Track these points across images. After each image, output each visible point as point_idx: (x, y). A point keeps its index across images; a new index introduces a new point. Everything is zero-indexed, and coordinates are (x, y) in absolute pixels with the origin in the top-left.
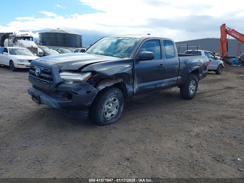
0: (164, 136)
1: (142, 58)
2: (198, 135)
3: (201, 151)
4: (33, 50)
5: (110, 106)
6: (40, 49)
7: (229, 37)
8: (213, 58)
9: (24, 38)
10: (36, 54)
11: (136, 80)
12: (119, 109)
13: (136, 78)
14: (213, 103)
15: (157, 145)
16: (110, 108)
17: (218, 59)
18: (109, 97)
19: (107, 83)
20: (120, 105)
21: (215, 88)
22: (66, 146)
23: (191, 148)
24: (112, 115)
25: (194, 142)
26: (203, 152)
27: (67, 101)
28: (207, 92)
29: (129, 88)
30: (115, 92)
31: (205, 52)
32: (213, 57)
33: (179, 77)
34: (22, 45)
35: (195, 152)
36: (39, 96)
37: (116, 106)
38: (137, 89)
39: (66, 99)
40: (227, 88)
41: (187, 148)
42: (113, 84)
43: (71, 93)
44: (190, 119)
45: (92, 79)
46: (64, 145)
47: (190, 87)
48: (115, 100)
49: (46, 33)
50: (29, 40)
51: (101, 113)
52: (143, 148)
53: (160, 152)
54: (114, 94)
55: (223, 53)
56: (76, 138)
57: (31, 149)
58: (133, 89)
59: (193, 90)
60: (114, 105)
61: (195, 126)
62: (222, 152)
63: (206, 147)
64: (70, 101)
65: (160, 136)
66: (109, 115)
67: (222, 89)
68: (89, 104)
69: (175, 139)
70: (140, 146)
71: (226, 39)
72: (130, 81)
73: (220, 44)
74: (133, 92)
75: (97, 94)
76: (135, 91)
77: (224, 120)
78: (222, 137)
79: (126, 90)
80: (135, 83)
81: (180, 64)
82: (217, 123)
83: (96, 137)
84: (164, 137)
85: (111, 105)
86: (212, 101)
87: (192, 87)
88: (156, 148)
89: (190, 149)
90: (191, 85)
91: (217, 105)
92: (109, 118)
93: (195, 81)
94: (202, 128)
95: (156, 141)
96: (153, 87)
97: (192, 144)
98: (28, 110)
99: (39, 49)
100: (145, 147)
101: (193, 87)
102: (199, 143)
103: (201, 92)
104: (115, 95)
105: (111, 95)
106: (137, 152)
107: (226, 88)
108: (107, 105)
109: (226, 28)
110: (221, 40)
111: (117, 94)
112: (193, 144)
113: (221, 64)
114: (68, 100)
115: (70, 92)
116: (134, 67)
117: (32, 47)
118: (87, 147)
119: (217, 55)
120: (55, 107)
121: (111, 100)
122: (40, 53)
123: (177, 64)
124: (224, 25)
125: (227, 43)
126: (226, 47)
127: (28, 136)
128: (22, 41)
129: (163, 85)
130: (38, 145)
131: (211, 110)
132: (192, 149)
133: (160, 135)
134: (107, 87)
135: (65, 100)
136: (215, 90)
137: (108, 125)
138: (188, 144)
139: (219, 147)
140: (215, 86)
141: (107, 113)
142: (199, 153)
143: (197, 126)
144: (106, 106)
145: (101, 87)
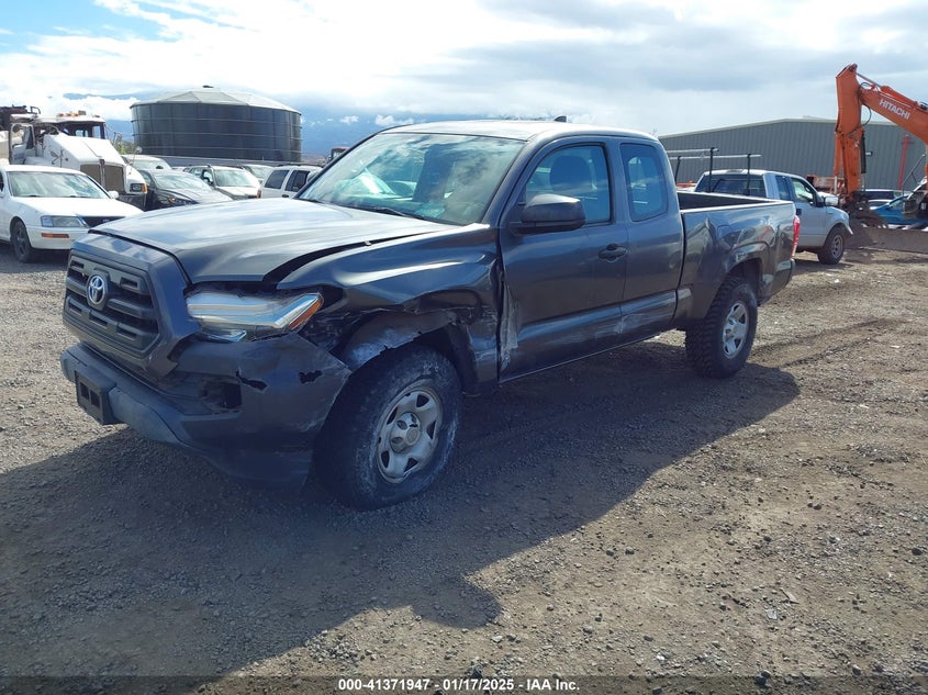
0: (628, 552)
1: (532, 225)
2: (764, 548)
3: (781, 623)
4: (106, 176)
5: (402, 425)
6: (134, 171)
7: (868, 115)
8: (809, 200)
9: (72, 128)
10: (114, 194)
11: (510, 314)
12: (442, 434)
13: (511, 305)
14: (818, 393)
15: (599, 596)
16: (402, 433)
17: (830, 205)
18: (398, 393)
19: (388, 332)
20: (447, 419)
21: (821, 326)
22: (216, 613)
23: (739, 612)
24: (412, 462)
25: (751, 580)
26: (791, 628)
27: (219, 416)
28: (791, 343)
29: (483, 350)
30: (422, 370)
31: (777, 176)
32: (810, 196)
33: (685, 293)
34: (60, 157)
35: (757, 632)
36: (105, 393)
37: (428, 423)
38: (513, 350)
39: (213, 406)
40: (868, 324)
41: (723, 608)
42: (416, 335)
43: (236, 382)
44: (731, 469)
45: (324, 321)
46: (206, 609)
47: (728, 331)
48: (422, 401)
49: (160, 105)
50: (91, 135)
51: (365, 457)
52: (539, 613)
53: (611, 632)
54: (418, 379)
55: (846, 180)
56: (259, 574)
57: (63, 633)
58: (499, 349)
59: (737, 342)
60: (418, 422)
61: (753, 501)
62: (867, 629)
63: (801, 601)
64: (231, 415)
65: (609, 553)
66: (397, 464)
67: (848, 330)
68: (313, 424)
69: (672, 565)
70: (527, 605)
71: (859, 125)
72: (486, 317)
73: (835, 144)
74: (499, 364)
75: (347, 384)
76: (506, 359)
77: (868, 469)
78: (863, 553)
79: (471, 356)
80: (507, 327)
81: (688, 235)
82: (838, 484)
83: (343, 563)
84: (627, 557)
85: (409, 421)
86: (814, 382)
87: (733, 328)
88: (593, 611)
89: (734, 614)
90: (731, 323)
91: (832, 400)
92: (399, 476)
93: (747, 303)
94: (780, 512)
95: (592, 580)
96: (579, 338)
97: (744, 591)
98: (68, 440)
99: (128, 169)
100: (549, 609)
101: (736, 327)
102: (773, 583)
103: (770, 343)
104: (424, 380)
105: (405, 381)
106: (514, 636)
107: (863, 325)
108: (388, 423)
109: (860, 80)
110: (839, 129)
111: (433, 376)
112: (748, 590)
113: (839, 225)
114: (224, 412)
115: (232, 378)
116: (500, 262)
117: (102, 161)
118: (305, 614)
119: (822, 185)
120: (172, 439)
121: (405, 401)
122: (132, 185)
123: (675, 238)
124: (852, 69)
125: (863, 139)
126: (858, 154)
127: (58, 564)
128: (62, 139)
129: (620, 328)
130: (94, 608)
131: (809, 423)
132: (744, 615)
133: (611, 550)
134: (387, 351)
135: (210, 412)
136: (822, 335)
137: (393, 508)
138: (727, 591)
139: (854, 603)
140: (819, 317)
141: (391, 454)
142: (774, 636)
143: (760, 500)
144: (385, 430)
145: (365, 353)
